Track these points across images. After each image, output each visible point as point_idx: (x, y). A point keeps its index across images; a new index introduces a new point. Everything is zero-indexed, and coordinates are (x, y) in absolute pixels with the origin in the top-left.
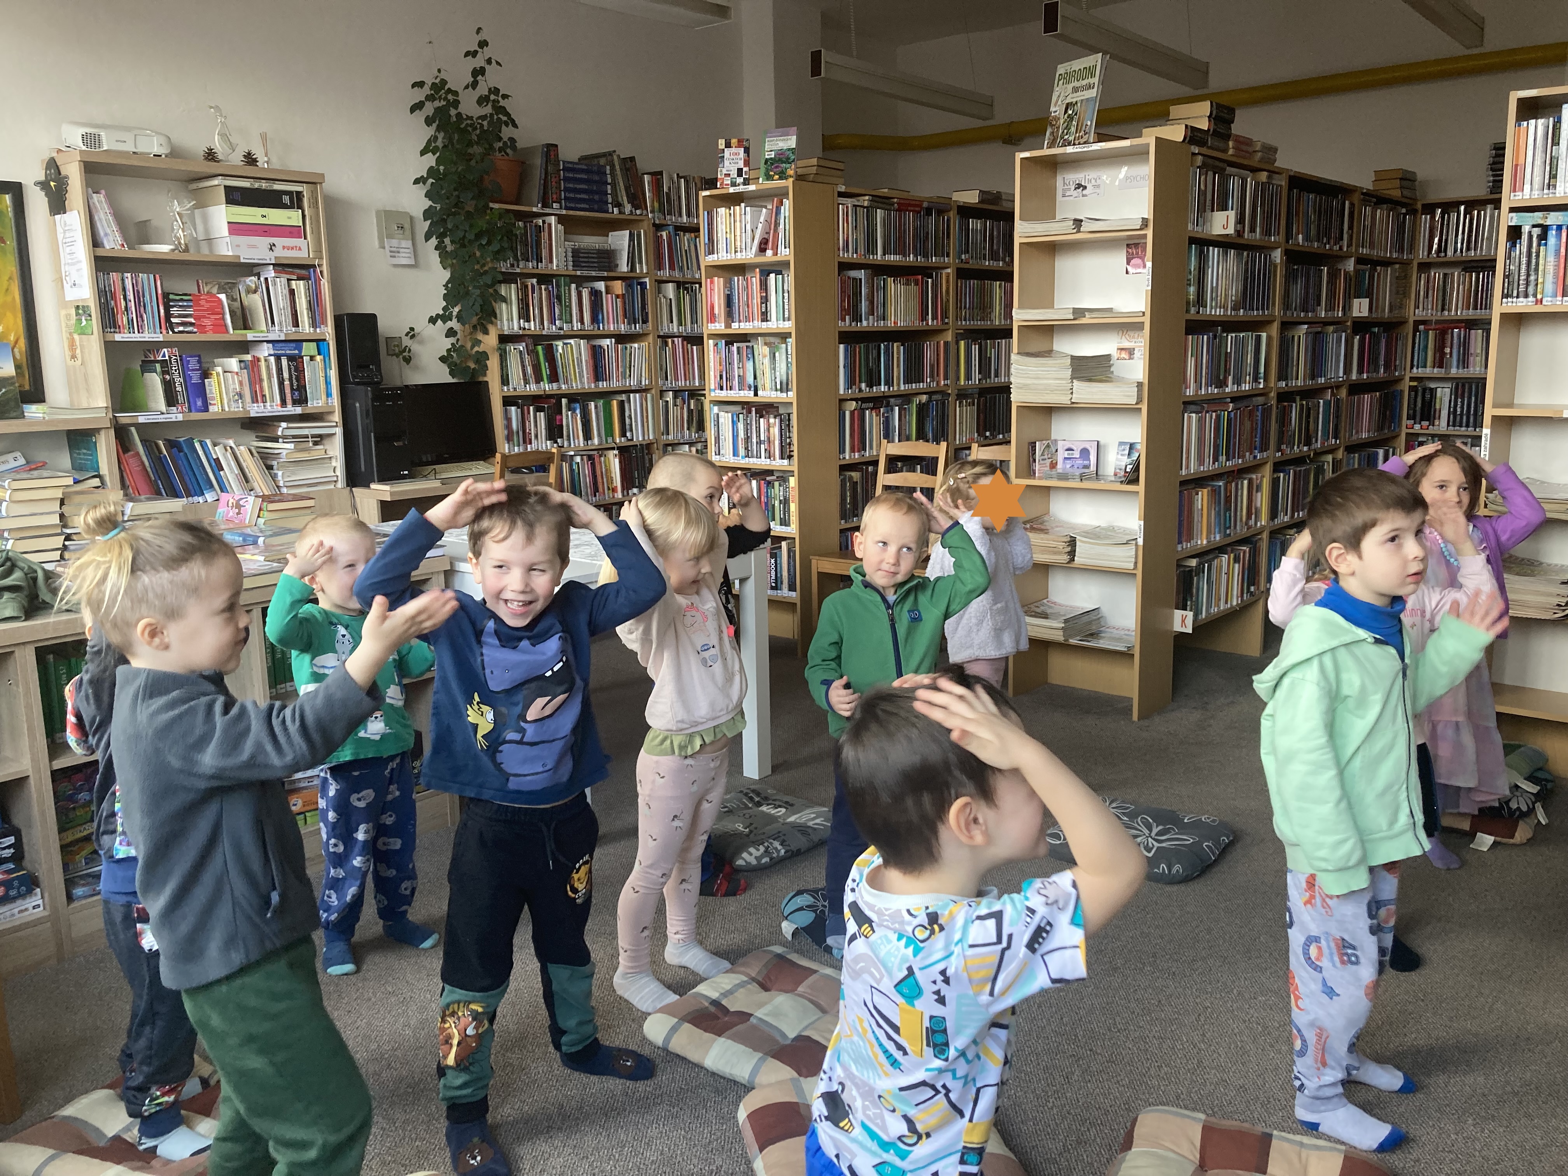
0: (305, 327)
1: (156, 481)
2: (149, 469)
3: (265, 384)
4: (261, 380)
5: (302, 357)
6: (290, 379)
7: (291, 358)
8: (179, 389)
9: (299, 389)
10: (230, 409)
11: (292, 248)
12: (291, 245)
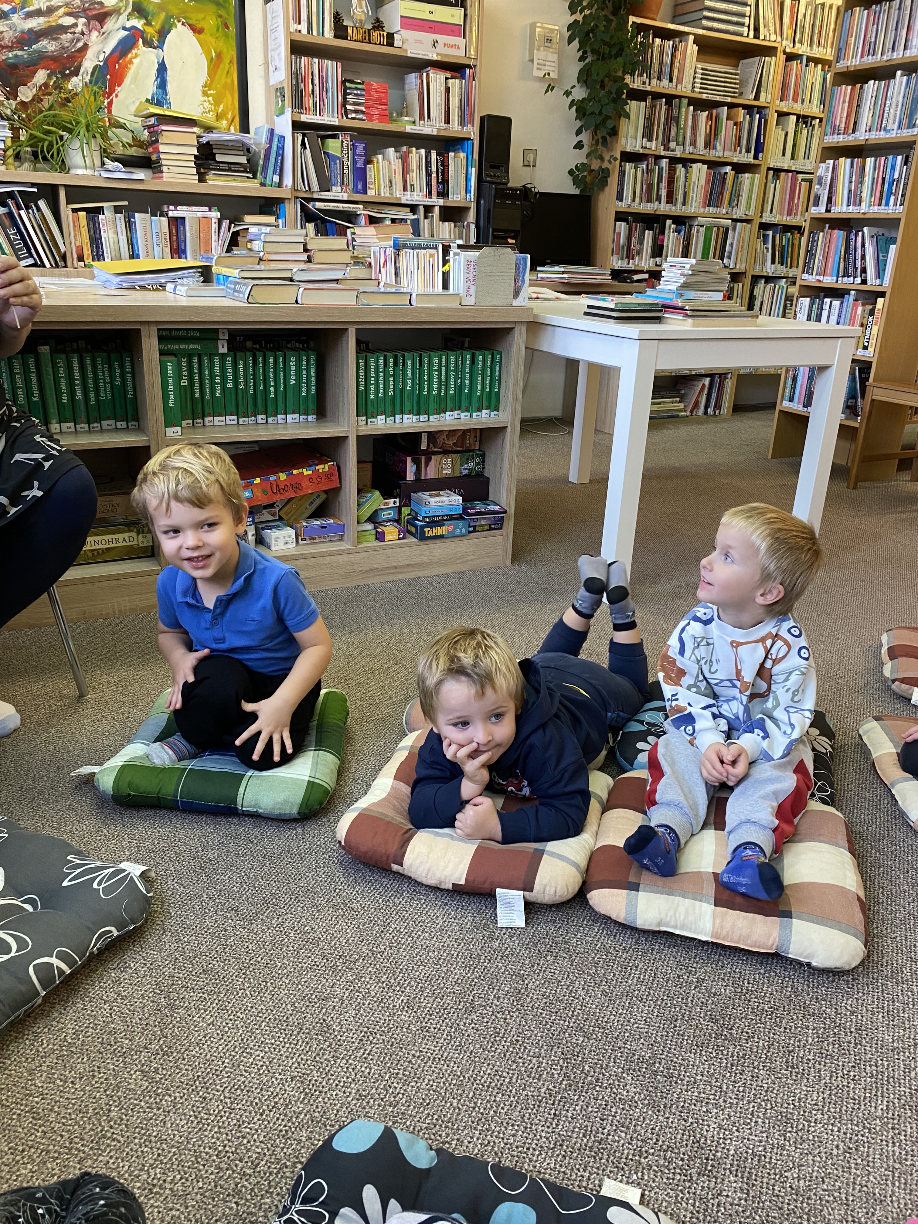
0: (455, 125)
3: (415, 174)
4: (412, 170)
6: (437, 173)
8: (346, 171)
9: (442, 183)
10: (385, 194)
11: (452, 46)
12: (451, 43)
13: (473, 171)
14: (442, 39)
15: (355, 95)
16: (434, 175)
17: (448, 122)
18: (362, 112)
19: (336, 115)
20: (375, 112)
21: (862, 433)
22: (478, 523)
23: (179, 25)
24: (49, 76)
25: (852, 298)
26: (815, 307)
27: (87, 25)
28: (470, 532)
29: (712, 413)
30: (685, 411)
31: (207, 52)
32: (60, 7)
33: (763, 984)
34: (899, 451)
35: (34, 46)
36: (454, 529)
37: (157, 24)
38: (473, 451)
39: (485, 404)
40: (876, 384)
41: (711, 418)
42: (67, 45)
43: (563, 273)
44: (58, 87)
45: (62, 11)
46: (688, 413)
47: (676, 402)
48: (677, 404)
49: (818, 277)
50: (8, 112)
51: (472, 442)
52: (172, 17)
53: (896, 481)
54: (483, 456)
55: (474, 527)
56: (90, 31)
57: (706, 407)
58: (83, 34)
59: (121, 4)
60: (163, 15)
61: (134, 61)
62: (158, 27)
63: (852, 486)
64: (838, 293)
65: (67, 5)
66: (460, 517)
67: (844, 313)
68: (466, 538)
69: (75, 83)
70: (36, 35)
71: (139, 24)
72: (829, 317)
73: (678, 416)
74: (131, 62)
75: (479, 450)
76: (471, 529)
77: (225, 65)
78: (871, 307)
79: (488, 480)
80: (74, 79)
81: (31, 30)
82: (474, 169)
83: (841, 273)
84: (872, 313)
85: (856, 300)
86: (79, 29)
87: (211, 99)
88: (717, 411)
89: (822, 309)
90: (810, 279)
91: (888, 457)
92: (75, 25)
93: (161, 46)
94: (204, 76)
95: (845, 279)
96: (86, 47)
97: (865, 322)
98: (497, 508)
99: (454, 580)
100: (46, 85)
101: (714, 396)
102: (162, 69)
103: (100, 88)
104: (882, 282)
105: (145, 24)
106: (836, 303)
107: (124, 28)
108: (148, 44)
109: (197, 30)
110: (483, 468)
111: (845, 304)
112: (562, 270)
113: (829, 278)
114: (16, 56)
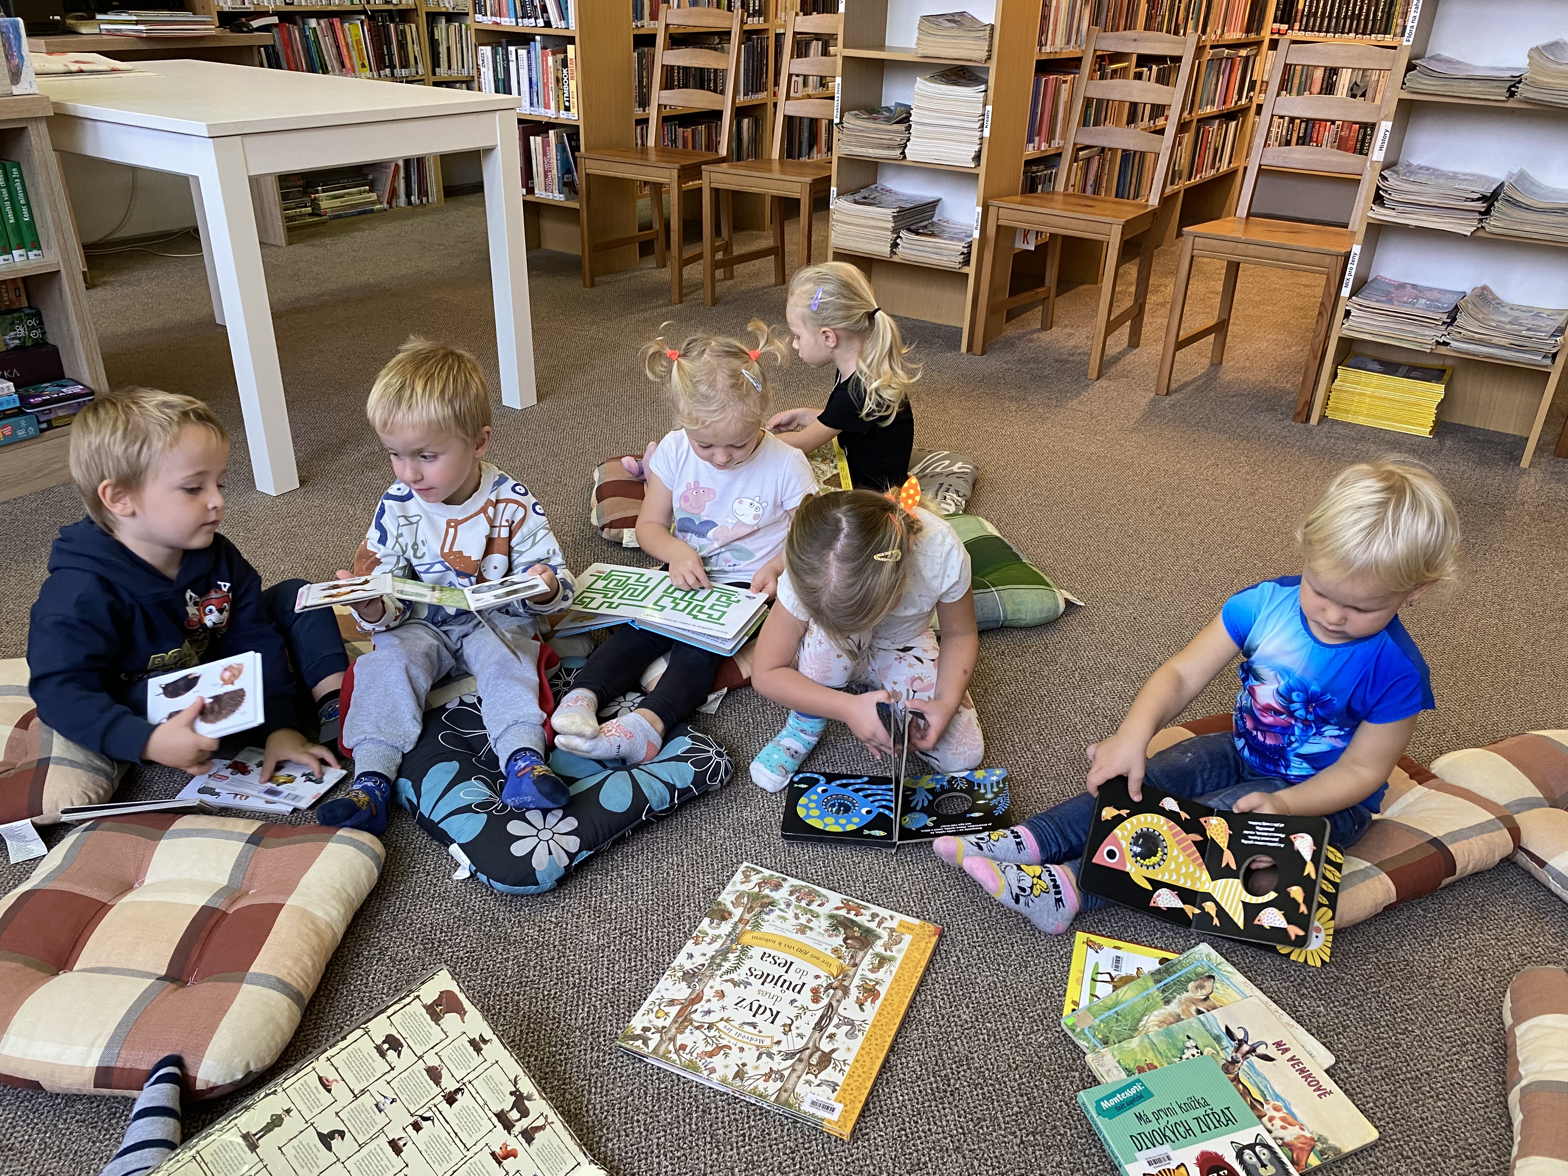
21: (584, 215)
22: (52, 416)
25: (538, 45)
26: (499, 58)
28: (42, 431)
29: (418, 202)
30: (381, 203)
33: (458, 927)
34: (637, 233)
36: (14, 431)
38: (19, 310)
39: (14, 241)
40: (586, 155)
41: (419, 209)
43: (137, 23)
46: (385, 205)
47: (365, 191)
48: (367, 195)
49: (494, 19)
51: (13, 297)
53: (641, 269)
54: (38, 315)
55: (49, 422)
57: (408, 195)
63: (588, 283)
64: (523, 40)
66: (19, 412)
67: (534, 65)
68: (39, 440)
72: (518, 70)
73: (372, 211)
75: (30, 307)
76: (44, 426)
78: (562, 56)
79: (55, 350)
83: (520, 14)
84: (565, 63)
85: (544, 48)
88: (424, 199)
89: (508, 61)
90: (487, 21)
91: (625, 242)
95: (526, 21)
97: (560, 76)
98: (78, 389)
99: (34, 505)
101: (414, 178)
104: (568, 23)
106: (523, 53)
110: (44, 333)
111: (533, 53)
112: (135, 18)
113: (507, 19)
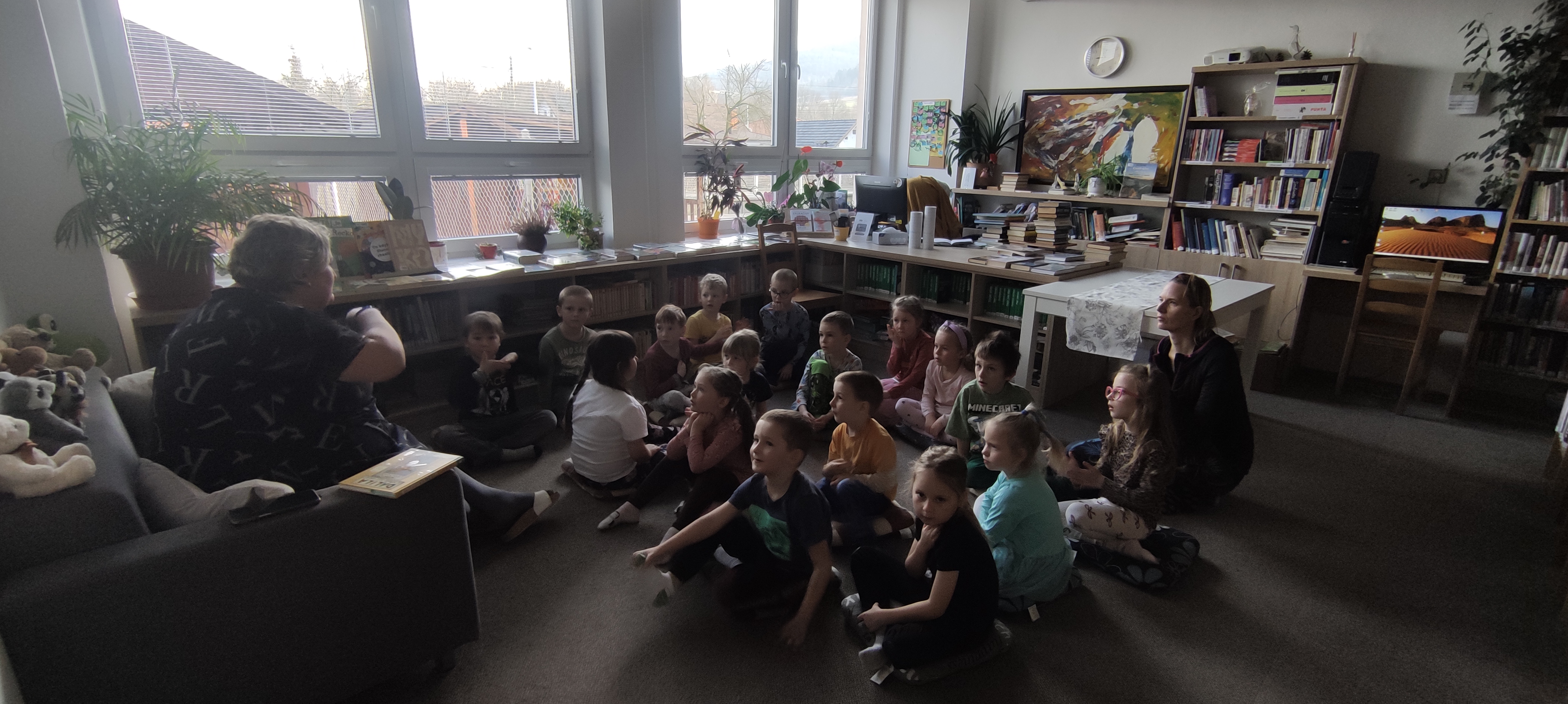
0: (1314, 160)
1: (1186, 237)
2: (1184, 232)
3: (1271, 194)
4: (1269, 191)
5: (1304, 179)
6: (1292, 192)
7: (1296, 179)
8: (1216, 191)
9: (1295, 198)
10: (1245, 205)
11: (1319, 109)
12: (1318, 107)
13: (1325, 192)
14: (1308, 106)
15: (1231, 147)
16: (1289, 194)
17: (1308, 157)
18: (1234, 157)
19: (1213, 159)
20: (1245, 155)
23: (1146, 118)
24: (1074, 149)
27: (1097, 124)
31: (1159, 129)
32: (1086, 118)
35: (1071, 136)
37: (1133, 119)
42: (1085, 134)
44: (1077, 153)
45: (1087, 119)
50: (1054, 165)
52: (1143, 114)
56: (1098, 127)
58: (1094, 128)
59: (1117, 112)
60: (1138, 114)
61: (1117, 138)
62: (1134, 120)
65: (1090, 116)
69: (1086, 151)
70: (1072, 131)
71: (1123, 120)
74: (1115, 139)
77: (1170, 135)
80: (1086, 149)
81: (1071, 129)
82: (1325, 190)
86: (1093, 126)
87: (1156, 153)
92: (1091, 125)
93: (1133, 130)
94: (1155, 141)
96: (1094, 134)
100: (1072, 152)
102: (1131, 140)
103: (1097, 152)
105: (1127, 120)
107: (1115, 123)
108: (1126, 129)
109: (1155, 119)
114: (1062, 141)
